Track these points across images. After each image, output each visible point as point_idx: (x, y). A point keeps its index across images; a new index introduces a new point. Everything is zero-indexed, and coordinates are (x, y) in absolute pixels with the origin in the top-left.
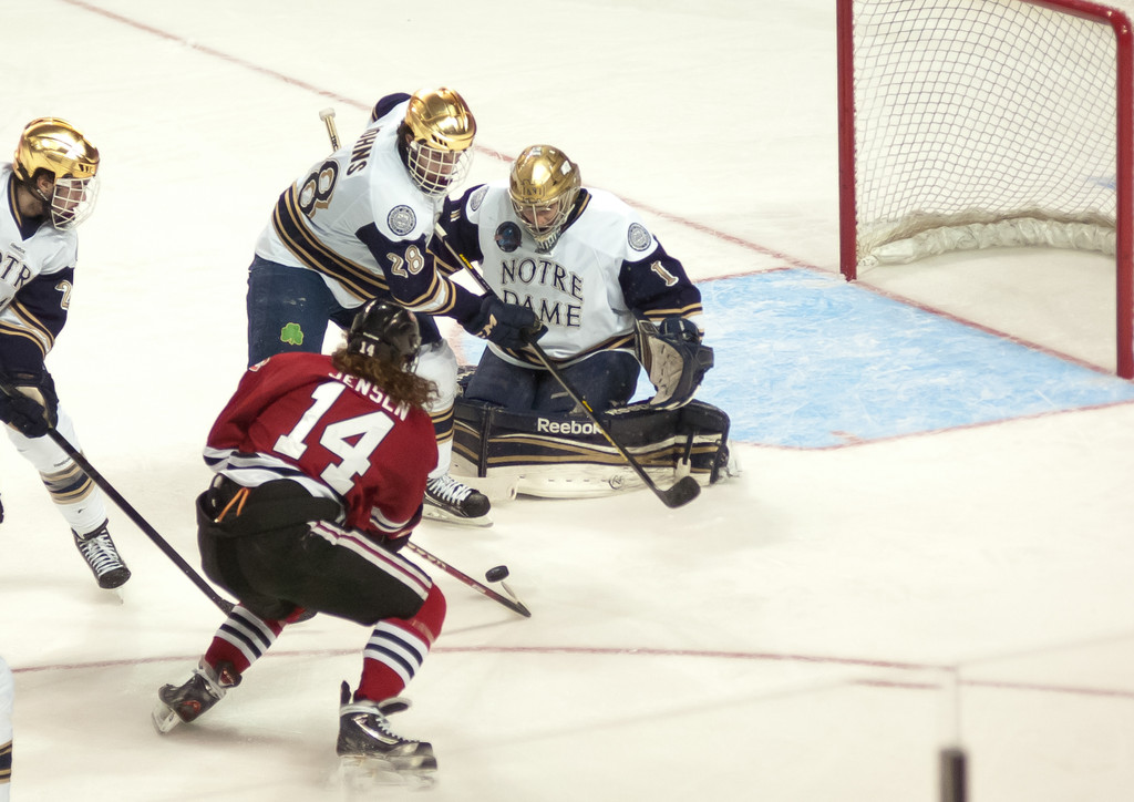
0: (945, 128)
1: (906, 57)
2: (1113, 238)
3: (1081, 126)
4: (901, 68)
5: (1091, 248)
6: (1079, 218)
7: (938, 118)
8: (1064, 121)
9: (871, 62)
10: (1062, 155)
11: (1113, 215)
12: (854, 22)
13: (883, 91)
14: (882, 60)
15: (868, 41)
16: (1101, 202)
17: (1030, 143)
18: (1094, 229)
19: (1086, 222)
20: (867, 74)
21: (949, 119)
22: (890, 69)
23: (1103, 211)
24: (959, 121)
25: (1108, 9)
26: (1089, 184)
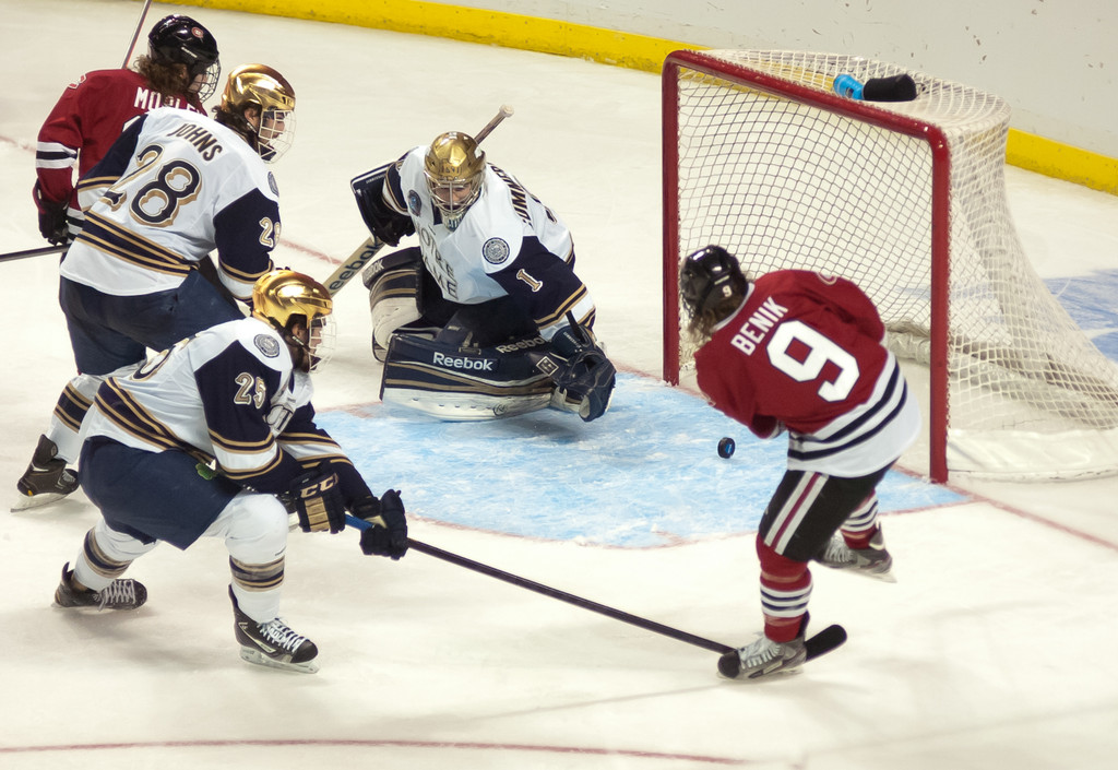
0: (767, 241)
1: (729, 169)
2: (927, 347)
3: (897, 240)
4: (724, 179)
5: (906, 356)
6: (894, 327)
7: (760, 231)
8: (881, 234)
9: (695, 173)
10: (879, 267)
11: (927, 325)
12: (679, 133)
13: (706, 201)
14: (706, 171)
15: (692, 153)
16: (915, 312)
17: (847, 255)
18: (907, 337)
19: (900, 331)
20: (692, 184)
21: (770, 232)
22: (714, 180)
23: (916, 321)
24: (780, 234)
25: (925, 125)
26: (904, 296)
